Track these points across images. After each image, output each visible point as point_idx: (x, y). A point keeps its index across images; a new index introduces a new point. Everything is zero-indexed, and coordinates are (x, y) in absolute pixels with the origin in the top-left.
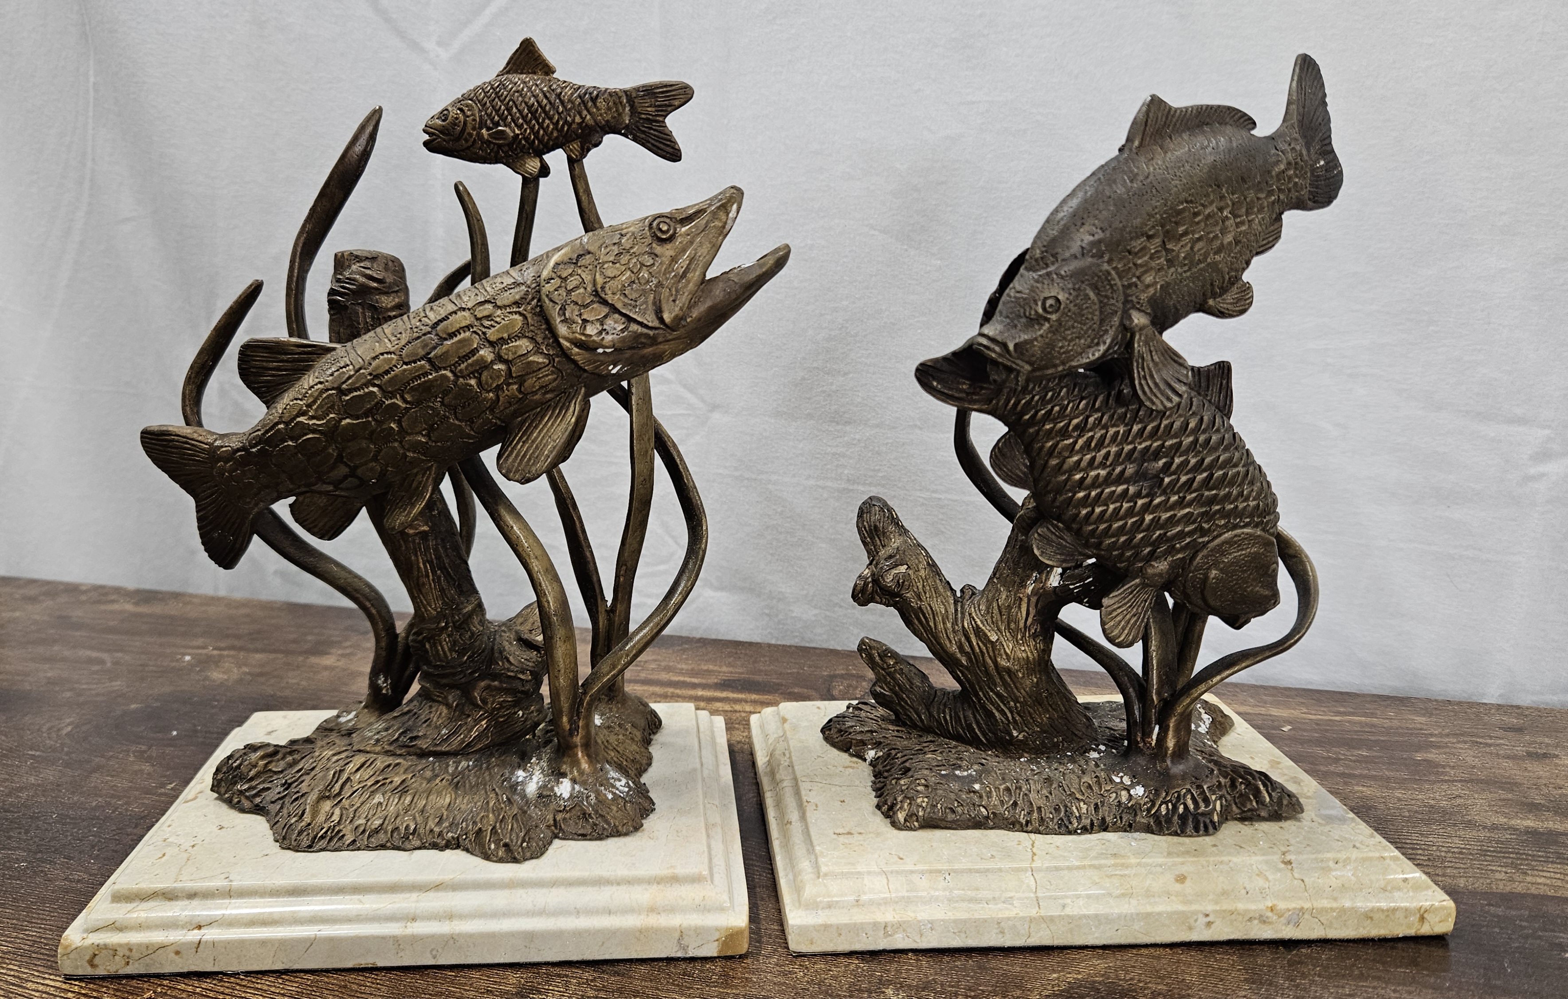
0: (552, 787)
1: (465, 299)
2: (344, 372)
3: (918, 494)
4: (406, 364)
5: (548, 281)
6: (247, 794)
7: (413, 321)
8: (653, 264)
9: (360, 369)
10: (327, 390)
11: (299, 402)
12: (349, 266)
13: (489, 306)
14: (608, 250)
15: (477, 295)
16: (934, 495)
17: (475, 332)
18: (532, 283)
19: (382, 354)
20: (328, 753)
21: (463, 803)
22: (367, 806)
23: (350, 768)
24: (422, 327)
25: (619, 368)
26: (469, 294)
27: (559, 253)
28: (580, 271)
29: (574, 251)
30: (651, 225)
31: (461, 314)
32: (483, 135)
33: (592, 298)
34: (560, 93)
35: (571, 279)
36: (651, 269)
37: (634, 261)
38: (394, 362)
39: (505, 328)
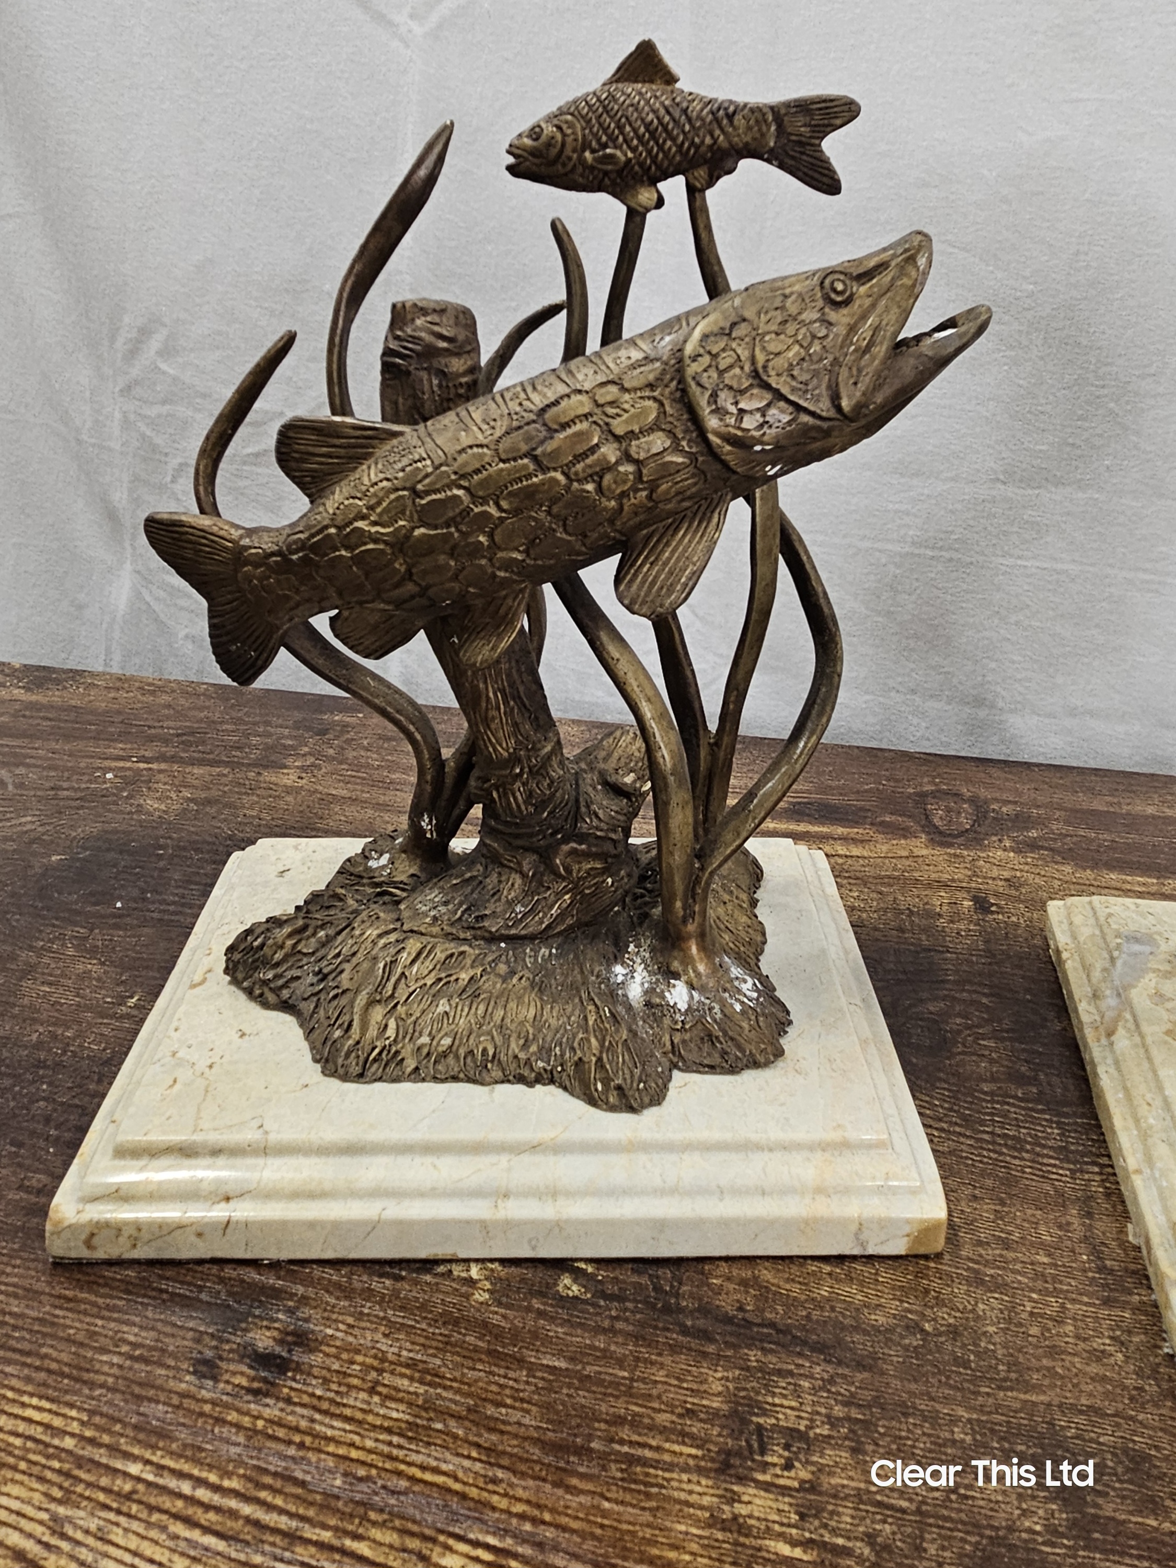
0: (663, 992)
1: (580, 377)
2: (418, 468)
3: (1001, 560)
4: (504, 461)
5: (694, 358)
6: (272, 984)
7: (510, 404)
8: (826, 336)
9: (441, 465)
10: (397, 490)
11: (357, 501)
12: (411, 320)
13: (613, 389)
14: (768, 317)
15: (596, 372)
16: (1019, 562)
17: (595, 422)
18: (670, 359)
19: (471, 447)
20: (372, 932)
21: (552, 1017)
22: (429, 1017)
23: (404, 959)
24: (524, 414)
25: (778, 468)
26: (585, 371)
27: (706, 321)
28: (734, 345)
29: (726, 318)
30: (822, 283)
31: (576, 398)
32: (587, 160)
33: (751, 381)
34: (687, 108)
35: (724, 355)
36: (825, 343)
37: (803, 331)
38: (487, 459)
39: (635, 419)
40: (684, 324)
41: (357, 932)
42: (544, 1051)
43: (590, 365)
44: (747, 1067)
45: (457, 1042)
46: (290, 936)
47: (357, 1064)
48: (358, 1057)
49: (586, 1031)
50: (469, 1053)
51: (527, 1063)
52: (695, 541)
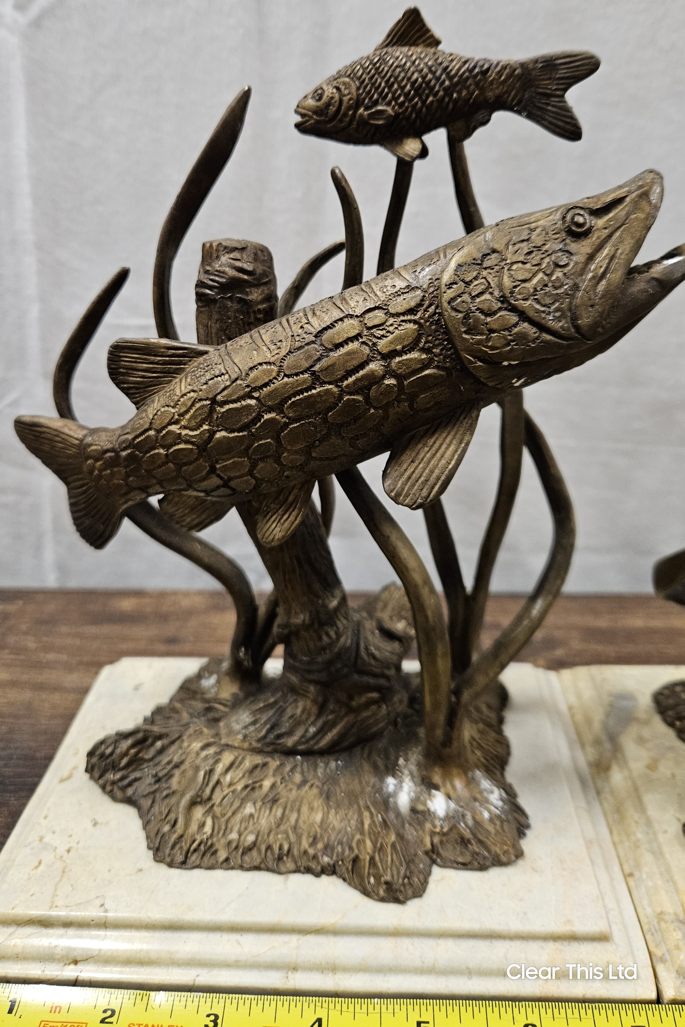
0: (425, 801)
2: (218, 383)
4: (288, 376)
5: (450, 286)
6: (120, 784)
7: (294, 328)
8: (567, 265)
9: (236, 379)
10: (201, 400)
11: (170, 409)
12: (218, 257)
13: (380, 314)
14: (516, 248)
15: (365, 299)
17: (363, 343)
18: (429, 287)
20: (197, 745)
21: (335, 820)
22: (238, 817)
23: (220, 768)
24: (305, 336)
25: (522, 380)
26: (356, 298)
27: (461, 253)
28: (485, 273)
29: (479, 250)
30: (564, 218)
31: (348, 322)
32: (361, 115)
33: (499, 305)
34: (447, 67)
35: (476, 283)
36: (566, 270)
37: (547, 260)
38: (274, 374)
39: (398, 339)
40: (442, 256)
41: (186, 744)
42: (328, 848)
43: (361, 293)
44: (493, 865)
45: (260, 838)
46: (133, 746)
47: (181, 854)
48: (181, 848)
49: (362, 833)
50: (269, 848)
51: (315, 857)
52: (449, 445)
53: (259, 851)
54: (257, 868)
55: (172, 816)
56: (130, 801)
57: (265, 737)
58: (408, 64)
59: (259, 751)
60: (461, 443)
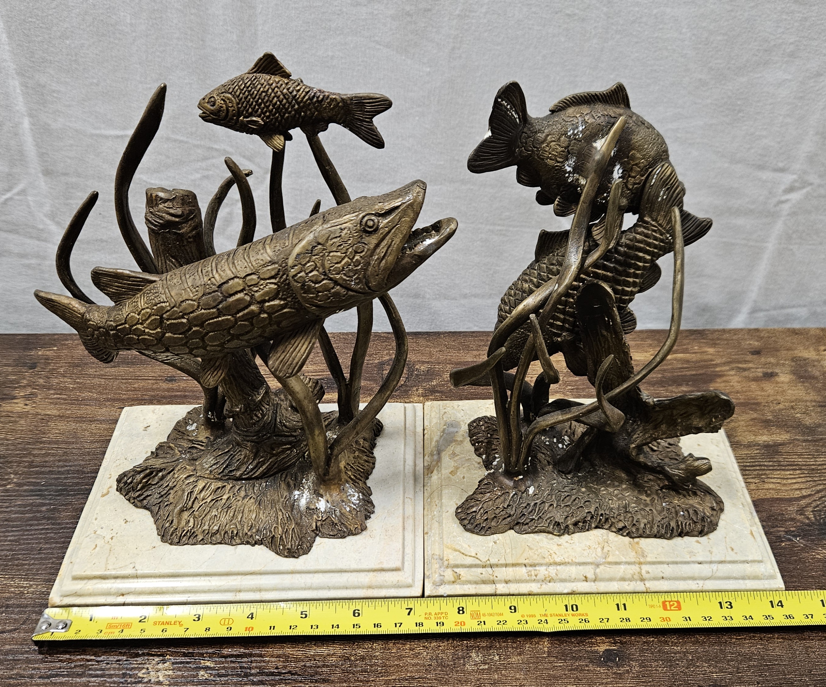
0: (315, 502)
1: (239, 268)
2: (163, 307)
4: (204, 309)
6: (139, 499)
7: (205, 278)
8: (363, 251)
10: (154, 315)
11: (136, 315)
12: (157, 204)
13: (255, 277)
14: (332, 242)
15: (246, 267)
17: (246, 294)
18: (282, 264)
19: (188, 300)
20: (183, 476)
21: (263, 516)
22: (208, 517)
23: (197, 490)
24: (212, 286)
26: (241, 264)
27: (299, 245)
28: (313, 258)
29: (310, 244)
30: (361, 222)
31: (236, 280)
32: (242, 121)
33: (323, 277)
34: (296, 95)
35: (309, 265)
36: (361, 255)
37: (350, 250)
38: (196, 307)
39: (267, 293)
41: (176, 475)
42: (259, 532)
44: (349, 535)
45: (221, 528)
46: (144, 477)
47: (176, 538)
48: (177, 534)
49: (277, 524)
50: (226, 532)
51: (251, 536)
52: (303, 344)
53: (220, 534)
54: (220, 543)
55: (170, 518)
56: (145, 508)
57: (222, 472)
58: (270, 91)
59: (220, 479)
60: (310, 343)
